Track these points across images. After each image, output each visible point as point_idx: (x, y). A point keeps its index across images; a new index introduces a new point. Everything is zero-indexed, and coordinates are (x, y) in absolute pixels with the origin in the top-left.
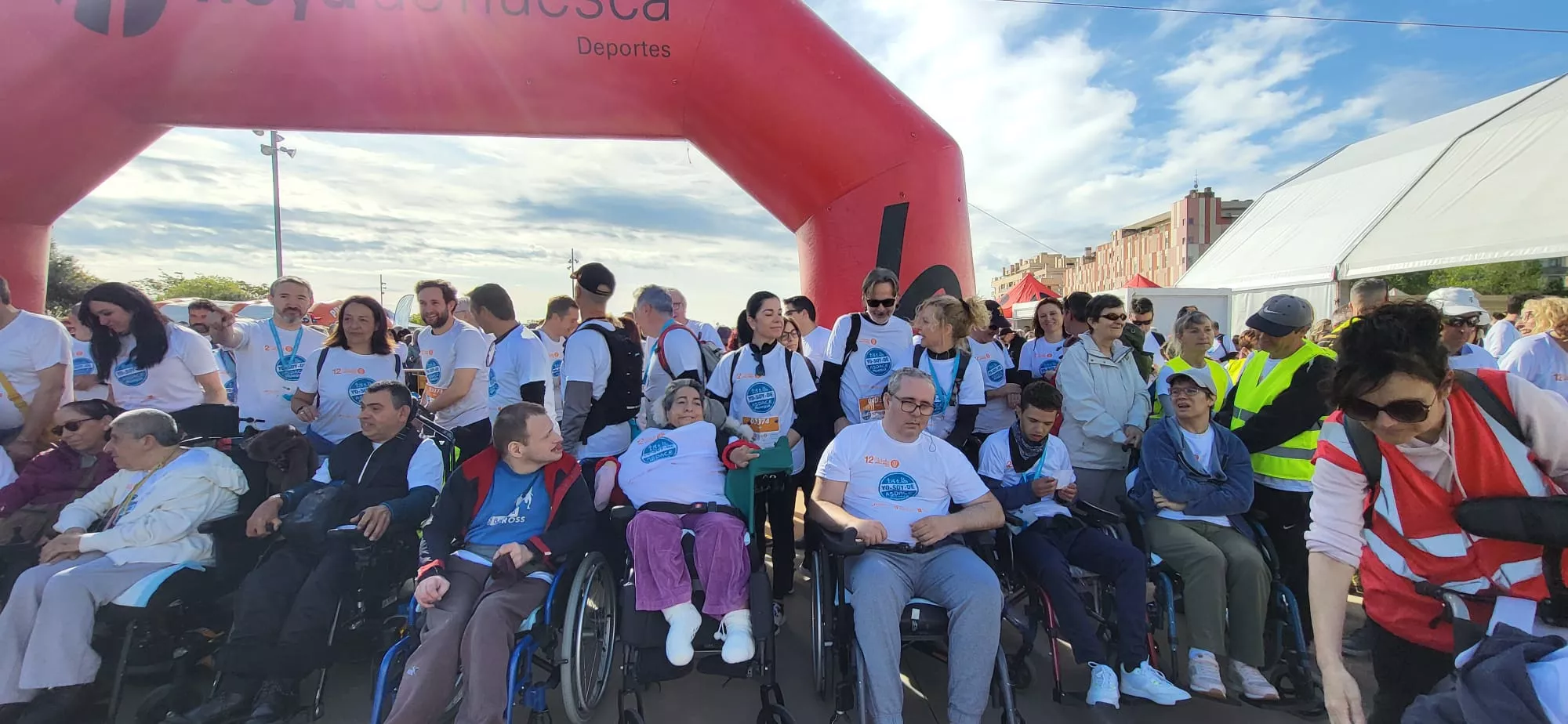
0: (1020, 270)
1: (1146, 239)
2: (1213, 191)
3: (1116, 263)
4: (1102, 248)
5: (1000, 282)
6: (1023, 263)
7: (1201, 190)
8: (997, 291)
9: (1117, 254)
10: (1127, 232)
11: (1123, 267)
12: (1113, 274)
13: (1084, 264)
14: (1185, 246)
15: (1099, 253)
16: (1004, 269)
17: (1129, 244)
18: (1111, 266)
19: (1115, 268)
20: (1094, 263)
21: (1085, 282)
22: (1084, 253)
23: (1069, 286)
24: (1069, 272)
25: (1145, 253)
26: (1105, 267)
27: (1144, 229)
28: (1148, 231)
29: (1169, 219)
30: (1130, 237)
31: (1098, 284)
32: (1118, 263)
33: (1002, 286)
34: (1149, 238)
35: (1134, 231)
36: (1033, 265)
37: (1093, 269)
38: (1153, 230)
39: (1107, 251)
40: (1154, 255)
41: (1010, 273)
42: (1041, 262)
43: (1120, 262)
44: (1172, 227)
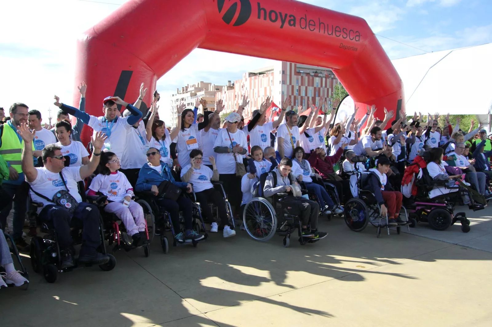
4: (238, 82)
5: (175, 98)
9: (246, 86)
13: (227, 90)
14: (281, 85)
15: (236, 85)
18: (243, 92)
20: (233, 90)
21: (228, 101)
22: (227, 84)
24: (219, 95)
25: (261, 87)
26: (239, 93)
27: (260, 74)
28: (262, 75)
29: (273, 70)
30: (252, 77)
33: (177, 100)
34: (263, 79)
35: (255, 74)
36: (196, 88)
37: (233, 94)
38: (265, 74)
39: (240, 84)
40: (266, 88)
41: (181, 92)
42: (200, 86)
43: (248, 91)
44: (274, 74)
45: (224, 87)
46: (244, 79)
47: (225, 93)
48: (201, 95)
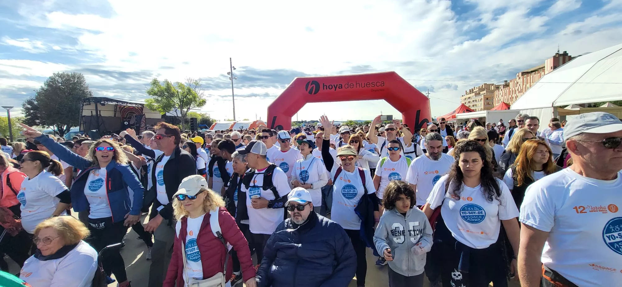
0: (474, 91)
1: (533, 76)
2: (567, 52)
3: (519, 87)
4: (512, 81)
5: (464, 97)
6: (476, 88)
7: (561, 52)
8: (463, 101)
9: (519, 83)
10: (524, 73)
11: (522, 89)
12: (517, 92)
13: (503, 88)
15: (511, 83)
16: (466, 91)
17: (525, 79)
18: (516, 88)
19: (518, 89)
20: (508, 88)
21: (504, 96)
22: (504, 83)
23: (496, 98)
24: (496, 93)
25: (533, 82)
26: (514, 89)
27: (532, 72)
28: (534, 73)
29: (544, 67)
30: (525, 76)
31: (510, 96)
32: (520, 87)
33: (465, 99)
34: (535, 76)
35: (528, 73)
36: (479, 89)
37: (508, 90)
38: (537, 72)
39: (514, 82)
41: (469, 93)
42: (483, 88)
43: (521, 87)
44: (546, 70)
45: (500, 86)
46: (518, 78)
47: (502, 90)
48: (483, 94)
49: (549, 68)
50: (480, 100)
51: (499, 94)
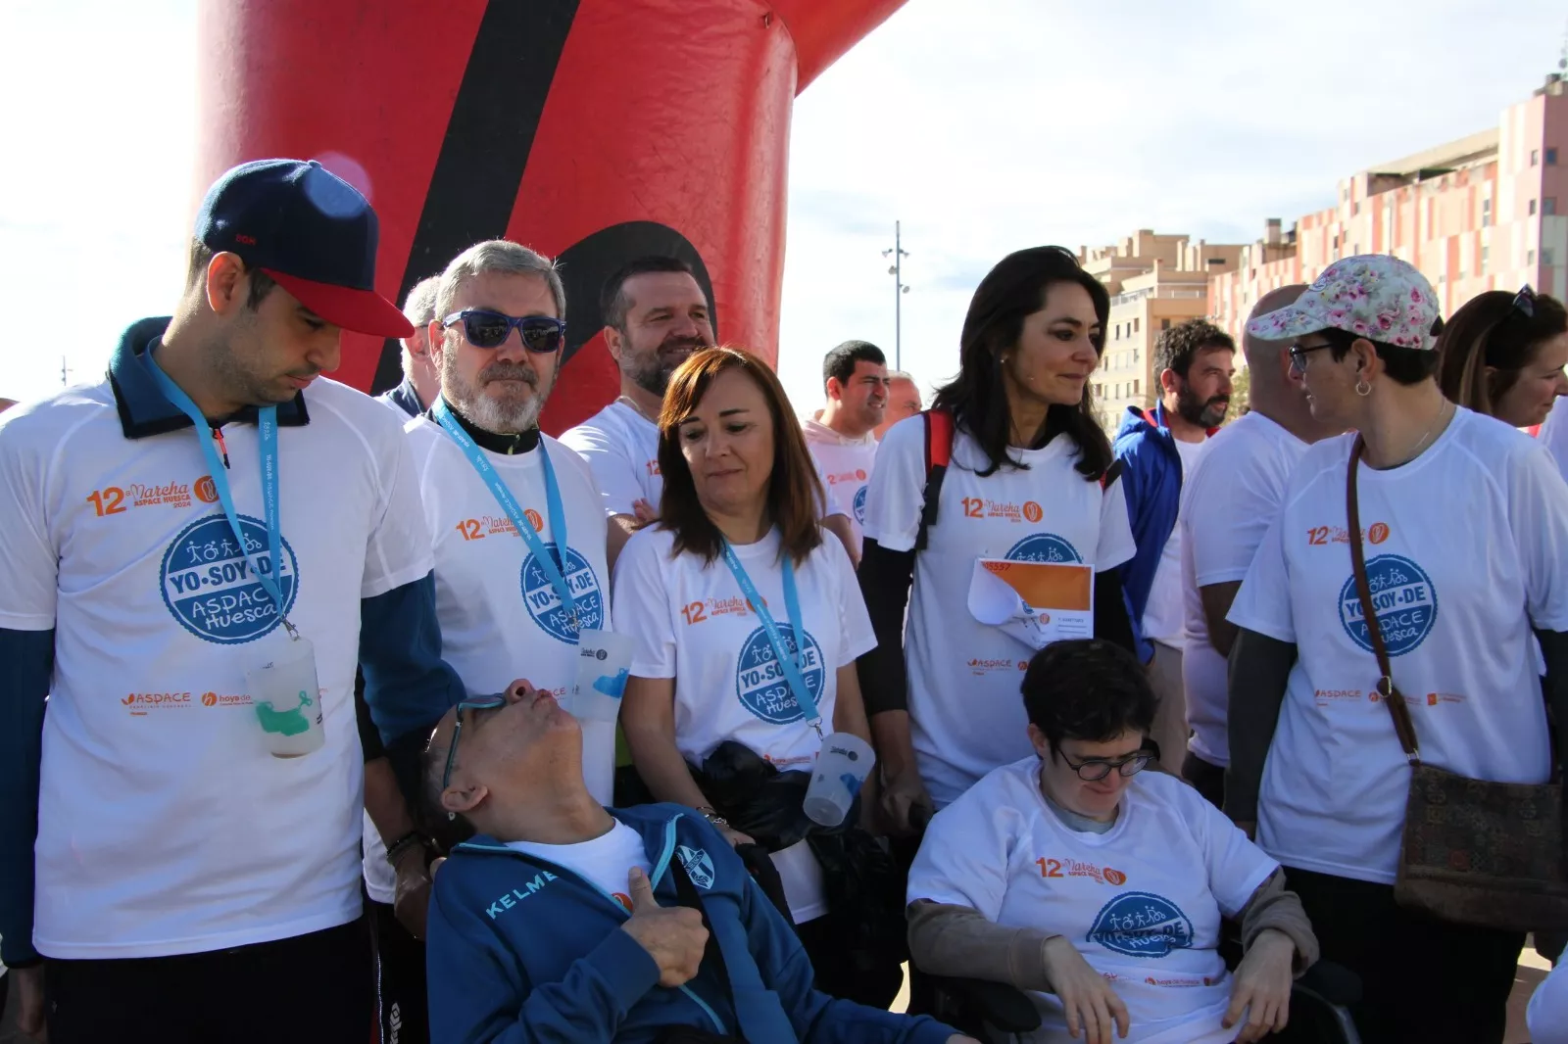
1: (1431, 201)
4: (1315, 222)
9: (1353, 237)
10: (1381, 181)
13: (1264, 261)
14: (1535, 219)
15: (1304, 234)
17: (1386, 213)
20: (1291, 261)
22: (1264, 233)
24: (1222, 288)
25: (1430, 236)
27: (1426, 174)
28: (1437, 180)
29: (1493, 151)
30: (1389, 196)
34: (1440, 198)
35: (1398, 180)
36: (1117, 263)
38: (1451, 176)
39: (1325, 230)
40: (1453, 244)
42: (1138, 254)
44: (1502, 168)
45: (1246, 250)
46: (1347, 207)
47: (1254, 272)
48: (1142, 292)
49: (1521, 159)
50: (1123, 331)
51: (1240, 300)
